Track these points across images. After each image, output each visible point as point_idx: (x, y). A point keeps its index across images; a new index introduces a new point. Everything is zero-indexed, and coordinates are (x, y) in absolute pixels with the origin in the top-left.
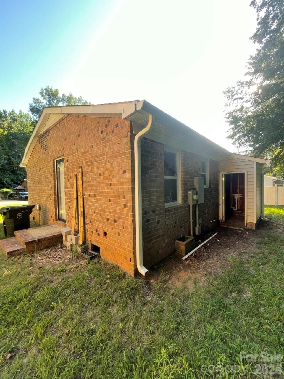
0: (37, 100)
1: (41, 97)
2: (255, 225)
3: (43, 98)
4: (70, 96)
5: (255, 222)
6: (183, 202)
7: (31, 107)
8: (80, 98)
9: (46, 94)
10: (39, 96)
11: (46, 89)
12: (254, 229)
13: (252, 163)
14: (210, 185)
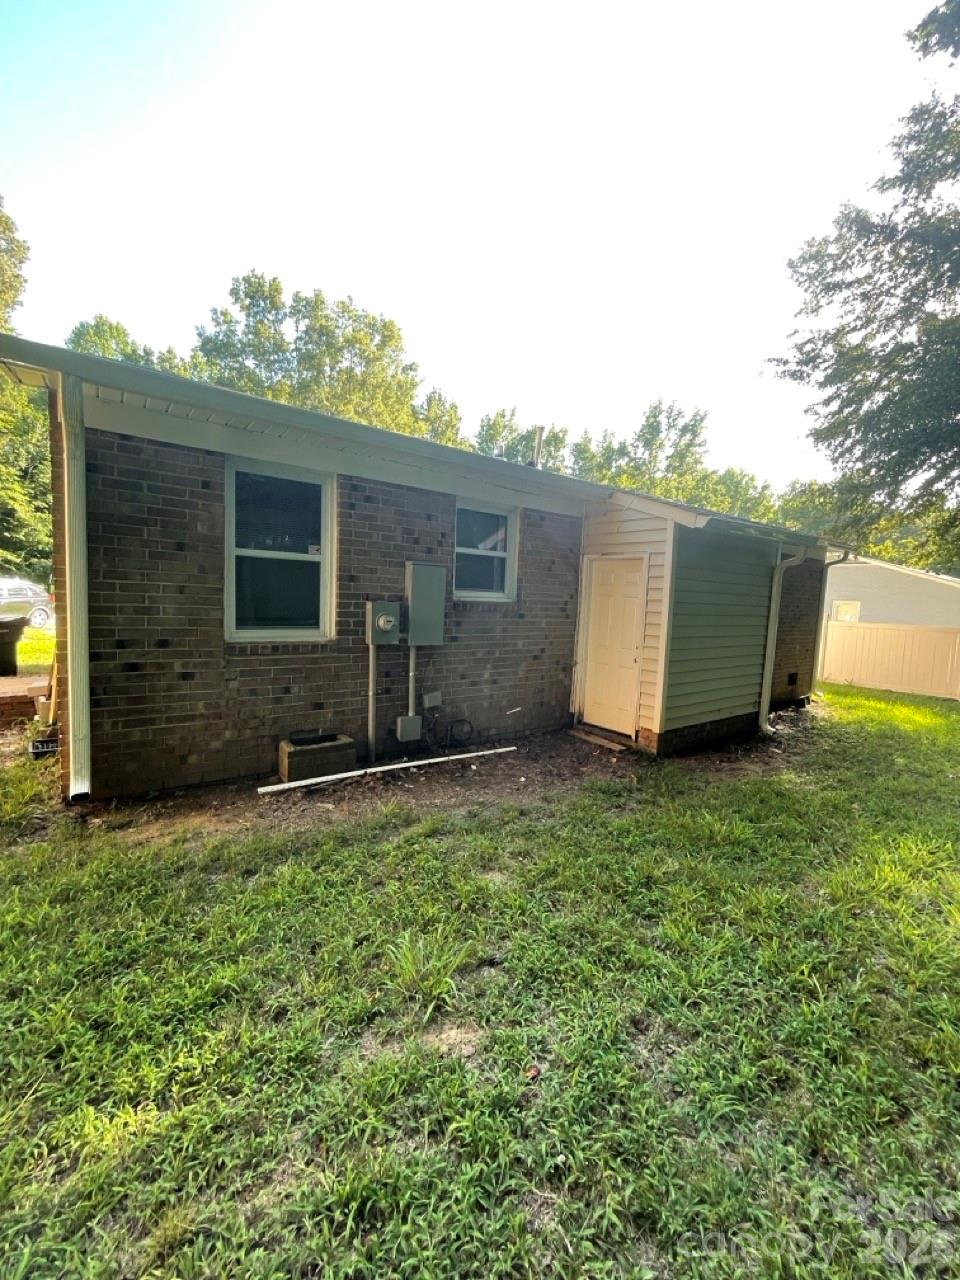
0: (223, 314)
1: (234, 303)
2: (656, 738)
3: (238, 306)
4: (317, 295)
5: (656, 729)
6: (339, 633)
7: (200, 335)
8: (347, 301)
9: (247, 295)
10: (226, 303)
11: (246, 280)
12: (654, 751)
13: (659, 525)
14: (519, 595)
